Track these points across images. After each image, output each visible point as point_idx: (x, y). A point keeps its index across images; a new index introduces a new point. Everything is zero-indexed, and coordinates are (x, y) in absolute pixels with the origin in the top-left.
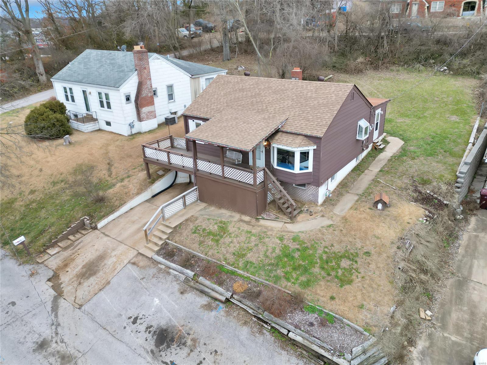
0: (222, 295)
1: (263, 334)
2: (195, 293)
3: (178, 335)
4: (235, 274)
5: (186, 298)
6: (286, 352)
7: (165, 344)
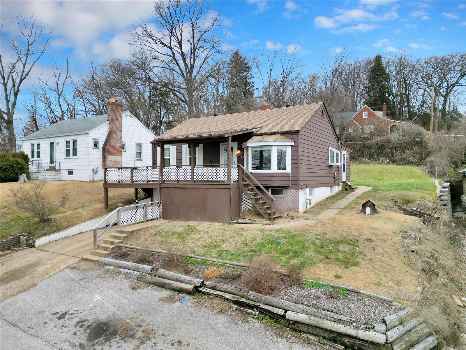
0: (189, 284)
1: (248, 321)
2: (152, 288)
3: (124, 327)
4: (206, 263)
5: (139, 293)
6: (284, 340)
7: (103, 337)
